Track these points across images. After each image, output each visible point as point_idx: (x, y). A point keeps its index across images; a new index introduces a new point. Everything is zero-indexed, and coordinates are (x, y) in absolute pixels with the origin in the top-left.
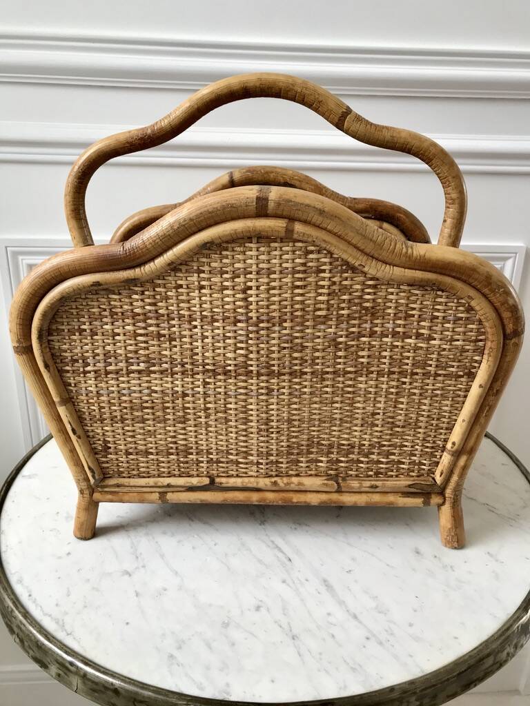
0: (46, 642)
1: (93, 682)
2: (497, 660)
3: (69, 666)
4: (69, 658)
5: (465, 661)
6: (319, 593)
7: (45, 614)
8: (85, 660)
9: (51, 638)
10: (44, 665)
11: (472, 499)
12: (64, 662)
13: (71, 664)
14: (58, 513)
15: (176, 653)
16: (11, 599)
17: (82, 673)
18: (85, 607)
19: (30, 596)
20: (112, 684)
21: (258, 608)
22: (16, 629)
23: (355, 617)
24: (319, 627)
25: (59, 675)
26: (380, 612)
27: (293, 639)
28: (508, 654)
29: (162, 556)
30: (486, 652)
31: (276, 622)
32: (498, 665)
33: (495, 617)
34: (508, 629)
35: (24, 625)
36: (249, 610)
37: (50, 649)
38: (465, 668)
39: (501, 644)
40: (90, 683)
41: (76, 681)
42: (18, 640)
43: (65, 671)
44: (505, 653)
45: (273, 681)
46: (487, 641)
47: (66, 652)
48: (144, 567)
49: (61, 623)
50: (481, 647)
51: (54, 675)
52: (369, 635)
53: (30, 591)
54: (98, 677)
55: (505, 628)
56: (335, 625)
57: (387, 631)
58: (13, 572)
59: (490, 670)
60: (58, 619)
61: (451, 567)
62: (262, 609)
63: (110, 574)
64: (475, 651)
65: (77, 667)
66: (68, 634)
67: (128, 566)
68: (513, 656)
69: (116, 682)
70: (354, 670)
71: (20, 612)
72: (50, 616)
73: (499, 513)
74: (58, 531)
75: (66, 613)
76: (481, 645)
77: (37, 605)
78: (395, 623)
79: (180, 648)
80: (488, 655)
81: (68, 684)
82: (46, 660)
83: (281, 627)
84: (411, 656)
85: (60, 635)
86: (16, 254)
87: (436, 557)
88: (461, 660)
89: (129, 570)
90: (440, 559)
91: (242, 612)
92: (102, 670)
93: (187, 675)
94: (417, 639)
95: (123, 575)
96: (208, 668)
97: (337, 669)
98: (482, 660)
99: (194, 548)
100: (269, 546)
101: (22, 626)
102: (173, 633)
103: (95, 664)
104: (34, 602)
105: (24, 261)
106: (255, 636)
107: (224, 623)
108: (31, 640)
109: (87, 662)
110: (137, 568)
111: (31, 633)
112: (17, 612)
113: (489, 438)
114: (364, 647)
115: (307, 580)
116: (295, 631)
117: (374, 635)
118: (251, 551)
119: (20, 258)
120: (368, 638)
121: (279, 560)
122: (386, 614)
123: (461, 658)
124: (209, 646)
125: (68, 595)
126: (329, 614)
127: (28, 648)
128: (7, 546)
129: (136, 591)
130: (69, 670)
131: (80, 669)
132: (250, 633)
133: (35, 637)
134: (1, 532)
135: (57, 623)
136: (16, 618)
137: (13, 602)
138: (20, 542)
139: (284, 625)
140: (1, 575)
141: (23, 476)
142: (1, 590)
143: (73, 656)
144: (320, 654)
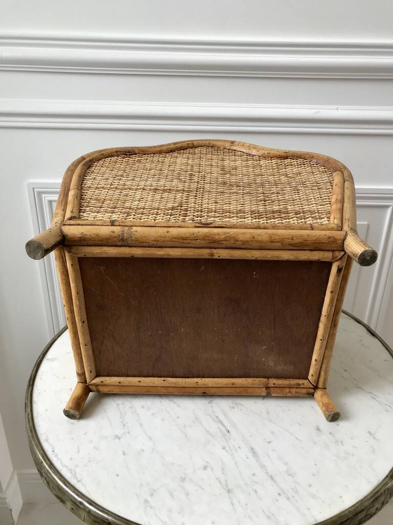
0: (64, 487)
1: (95, 516)
2: (368, 514)
3: (79, 504)
5: (345, 515)
6: (247, 458)
7: (64, 466)
8: (89, 501)
9: (67, 484)
10: (62, 501)
11: (360, 388)
12: (76, 501)
13: (81, 503)
15: (149, 499)
16: (41, 454)
17: (87, 510)
18: (90, 461)
19: (53, 451)
20: (107, 519)
21: (205, 468)
22: (44, 474)
23: (272, 478)
24: (246, 484)
25: (73, 509)
26: (289, 475)
27: (229, 492)
28: (377, 509)
29: (141, 425)
30: (360, 509)
31: (217, 479)
32: (369, 516)
33: (370, 482)
34: (378, 492)
35: (50, 473)
36: (199, 469)
37: (67, 492)
38: (345, 520)
39: (372, 502)
40: (92, 517)
41: (83, 514)
42: (45, 482)
43: (77, 507)
44: (375, 508)
45: (213, 523)
46: (361, 501)
47: (77, 495)
48: (129, 433)
49: (74, 473)
50: (357, 505)
51: (69, 508)
52: (280, 492)
53: (53, 448)
54: (98, 514)
56: (257, 483)
57: (293, 489)
58: (42, 433)
59: (363, 519)
60: (72, 470)
61: (342, 442)
62: (208, 468)
63: (106, 437)
64: (353, 508)
65: (84, 505)
66: (78, 481)
67: (118, 432)
68: (380, 509)
69: (110, 518)
70: (269, 517)
71: (47, 464)
72: (67, 467)
73: (378, 400)
75: (77, 466)
76: (358, 503)
77: (58, 458)
78: (299, 484)
79: (152, 495)
80: (362, 511)
81: (79, 516)
82: (64, 498)
83: (220, 483)
84: (309, 509)
85: (73, 482)
86: (40, 193)
87: (331, 433)
88: (344, 514)
89: (119, 435)
90: (334, 435)
91: (194, 470)
92: (101, 509)
93: (156, 515)
94: (314, 496)
95: (114, 439)
96: (170, 511)
97: (257, 516)
98: (357, 514)
99: (163, 420)
100: (214, 420)
101: (48, 474)
102: (148, 484)
103: (96, 504)
104: (56, 456)
105: (46, 198)
106: (202, 489)
108: (54, 484)
109: (91, 503)
110: (124, 434)
111: (54, 479)
112: (45, 463)
113: (377, 338)
114: (277, 501)
115: (240, 448)
116: (230, 487)
117: (284, 492)
118: (202, 424)
119: (43, 196)
120: (280, 495)
121: (221, 431)
123: (342, 512)
124: (172, 495)
125: (79, 452)
126: (254, 475)
127: (52, 489)
128: (38, 413)
129: (123, 451)
130: (79, 507)
131: (87, 507)
132: (200, 487)
133: (57, 482)
134: (33, 402)
135: (71, 472)
136: (44, 467)
137: (43, 456)
138: (46, 410)
139: (223, 482)
140: (34, 435)
141: (48, 359)
142: (35, 446)
143: (81, 498)
144: (247, 505)
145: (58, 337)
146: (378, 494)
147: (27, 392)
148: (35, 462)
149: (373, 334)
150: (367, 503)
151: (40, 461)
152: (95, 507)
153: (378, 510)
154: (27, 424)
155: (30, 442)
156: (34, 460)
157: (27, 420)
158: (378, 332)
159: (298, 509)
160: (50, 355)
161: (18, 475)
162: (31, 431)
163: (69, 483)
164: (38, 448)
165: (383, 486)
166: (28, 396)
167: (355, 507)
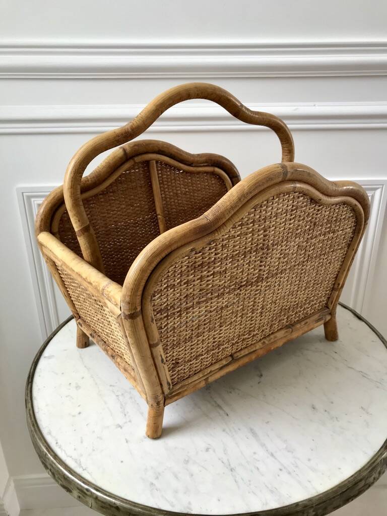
0: (70, 476)
1: (102, 502)
2: (367, 483)
3: (86, 492)
4: (86, 487)
5: (345, 485)
6: (247, 438)
7: (68, 456)
8: (96, 488)
9: (73, 473)
10: (69, 490)
11: (351, 368)
12: (83, 489)
13: (87, 490)
14: (70, 384)
15: (155, 482)
16: (45, 446)
17: (95, 497)
18: (94, 450)
19: (57, 443)
20: (115, 503)
21: (207, 450)
22: (48, 466)
23: (272, 455)
24: (248, 462)
25: (79, 497)
26: (289, 451)
27: (232, 471)
28: (374, 478)
29: (142, 414)
30: (359, 478)
31: (219, 459)
32: (368, 486)
33: (366, 453)
35: (55, 464)
36: (202, 451)
37: (73, 480)
38: (345, 490)
39: (370, 472)
40: (100, 503)
41: (90, 501)
42: (50, 473)
43: (83, 494)
44: (372, 478)
45: (219, 500)
46: (360, 471)
47: (84, 482)
48: (130, 421)
49: (78, 462)
50: (356, 475)
51: (76, 496)
52: (281, 467)
53: (56, 440)
54: (105, 499)
55: (373, 461)
56: (259, 461)
57: (293, 464)
58: (44, 427)
59: (362, 489)
60: (76, 459)
61: (337, 418)
62: (210, 450)
63: (108, 427)
64: (352, 478)
65: (92, 493)
66: (84, 470)
67: (120, 421)
68: (378, 479)
69: (118, 502)
70: (272, 492)
71: (51, 455)
72: (71, 457)
73: (369, 378)
74: (71, 397)
75: (81, 455)
76: (356, 473)
77: (62, 449)
78: (299, 459)
79: (157, 478)
80: (361, 480)
81: (86, 503)
82: (70, 487)
83: (223, 462)
84: (310, 482)
85: (78, 470)
86: (29, 198)
87: (326, 411)
88: (343, 484)
89: (120, 424)
90: (329, 413)
91: (197, 452)
92: (108, 494)
93: (162, 496)
94: (314, 470)
95: (117, 428)
96: (176, 492)
97: (261, 491)
98: (356, 484)
100: (213, 405)
101: (53, 465)
102: (152, 468)
103: (103, 490)
104: (60, 448)
105: (35, 202)
106: (206, 469)
107: (185, 460)
108: (59, 474)
109: (98, 489)
110: (126, 423)
111: (59, 469)
112: (49, 455)
114: (279, 476)
115: (239, 429)
116: (232, 466)
117: (285, 468)
118: (201, 410)
119: (33, 200)
120: (281, 470)
121: (220, 415)
122: (292, 452)
124: (176, 477)
125: (82, 442)
126: (255, 453)
127: (58, 480)
128: (38, 408)
129: (126, 439)
130: (86, 494)
131: (94, 493)
132: (203, 467)
133: (63, 472)
134: (33, 398)
135: (76, 462)
136: (49, 459)
137: (47, 449)
138: (47, 405)
139: (225, 461)
140: (37, 429)
141: (45, 357)
142: (38, 439)
143: (88, 485)
144: (250, 481)
145: (54, 336)
146: (375, 464)
147: (27, 389)
148: (39, 456)
149: (360, 318)
150: (365, 474)
151: (45, 454)
152: (102, 493)
153: (375, 479)
154: (29, 419)
155: (33, 437)
156: (37, 453)
157: (29, 415)
158: (363, 315)
159: (299, 482)
160: (47, 353)
161: (15, 481)
162: (33, 425)
163: (75, 472)
164: (40, 439)
165: (378, 457)
166: (28, 393)
167: (353, 477)
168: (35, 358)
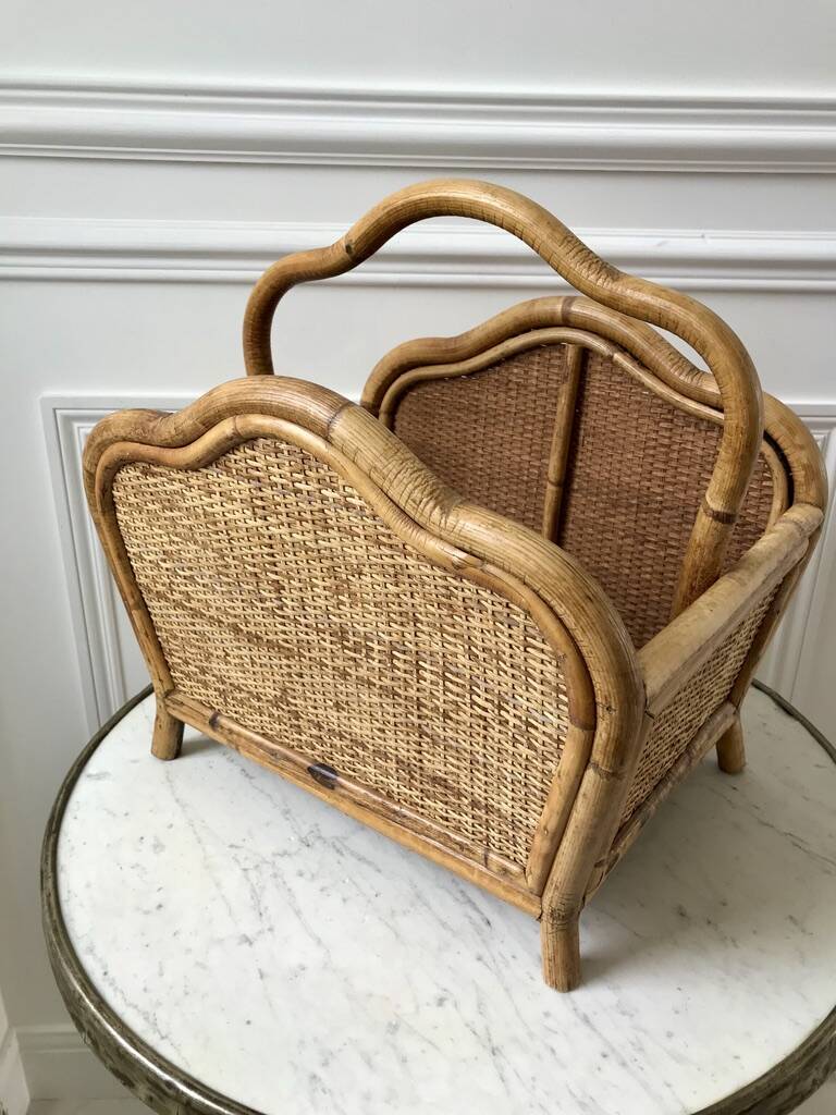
0: (132, 1050)
2: (796, 1092)
3: (165, 1088)
4: (167, 1077)
5: (748, 1097)
6: (532, 978)
7: (130, 1005)
8: (188, 1080)
9: (138, 1044)
10: (128, 1083)
11: (767, 825)
12: (159, 1082)
13: (169, 1084)
14: (142, 838)
15: (320, 1072)
16: (79, 980)
17: (184, 1100)
18: (187, 994)
19: (105, 974)
21: (441, 1002)
22: (85, 1024)
23: (586, 1020)
24: (531, 1035)
25: (151, 1099)
26: (623, 1013)
27: (494, 1054)
28: (814, 1082)
29: (298, 913)
30: (780, 1082)
31: (467, 1025)
32: (799, 1097)
33: (797, 1024)
34: (816, 1044)
35: (99, 1021)
36: (428, 1004)
37: (138, 1061)
38: (748, 1107)
39: (807, 1065)
41: (175, 1109)
42: (89, 1042)
43: (160, 1094)
44: (810, 1080)
46: (782, 1064)
47: (161, 1067)
48: (271, 930)
49: (151, 1018)
50: (774, 1074)
51: (143, 1097)
52: (606, 1050)
53: (105, 967)
54: (207, 1106)
55: (811, 1043)
56: (556, 1033)
57: (633, 1044)
58: (80, 934)
59: (786, 1105)
60: (147, 1013)
61: (733, 939)
62: (446, 1002)
63: (220, 941)
64: (765, 1080)
65: (178, 1090)
66: (163, 1038)
67: (249, 926)
68: (822, 1082)
70: (582, 1105)
71: (92, 1001)
72: (136, 1007)
73: (808, 849)
74: (144, 869)
75: (159, 1004)
76: (774, 1069)
77: (116, 989)
78: (645, 1032)
79: (325, 1064)
80: (785, 1085)
82: (132, 1075)
83: (474, 1032)
84: (669, 1086)
85: (151, 1038)
86: (68, 420)
87: (709, 922)
88: (745, 1093)
89: (249, 935)
90: (715, 927)
91: (417, 1008)
92: (214, 1096)
93: (336, 1107)
94: (679, 1059)
95: (240, 944)
96: (367, 1097)
97: (558, 1103)
98: (774, 1093)
99: (344, 900)
100: (458, 900)
101: (96, 1024)
102: (316, 1040)
103: (203, 1086)
104: (111, 984)
105: (82, 430)
106: (437, 1048)
107: (390, 1024)
108: (109, 1044)
109: (193, 1083)
110: (260, 932)
111: (109, 1034)
112: (87, 1000)
113: (798, 719)
114: (599, 1069)
115: (514, 957)
116: (496, 1042)
117: (613, 1050)
118: (430, 909)
119: (76, 425)
120: (605, 1056)
121: (472, 923)
122: (632, 1016)
123: (743, 1089)
124: (369, 1062)
125: (161, 975)
126: (547, 1014)
127: (105, 1058)
128: (69, 892)
129: (260, 970)
130: (166, 1094)
131: (183, 1093)
132: (430, 1042)
133: (115, 1041)
134: (59, 868)
135: (146, 1019)
136: (86, 1009)
137: (82, 986)
138: (88, 886)
139: (480, 1029)
140: (63, 941)
141: (89, 776)
142: (64, 964)
143: (170, 1073)
144: (534, 1079)
145: (111, 728)
146: (815, 1051)
147: (45, 847)
148: (66, 1000)
149: (789, 711)
150: (794, 1070)
151: (77, 996)
152: (201, 1093)
153: (817, 1084)
154: (47, 914)
155: (53, 955)
156: (62, 993)
157: (46, 907)
158: (796, 704)
159: (645, 1086)
160: (93, 766)
161: (19, 1037)
162: (55, 930)
163: (142, 1043)
164: (68, 962)
165: (826, 1032)
166: (47, 856)
167: (767, 1078)
168: (67, 778)
